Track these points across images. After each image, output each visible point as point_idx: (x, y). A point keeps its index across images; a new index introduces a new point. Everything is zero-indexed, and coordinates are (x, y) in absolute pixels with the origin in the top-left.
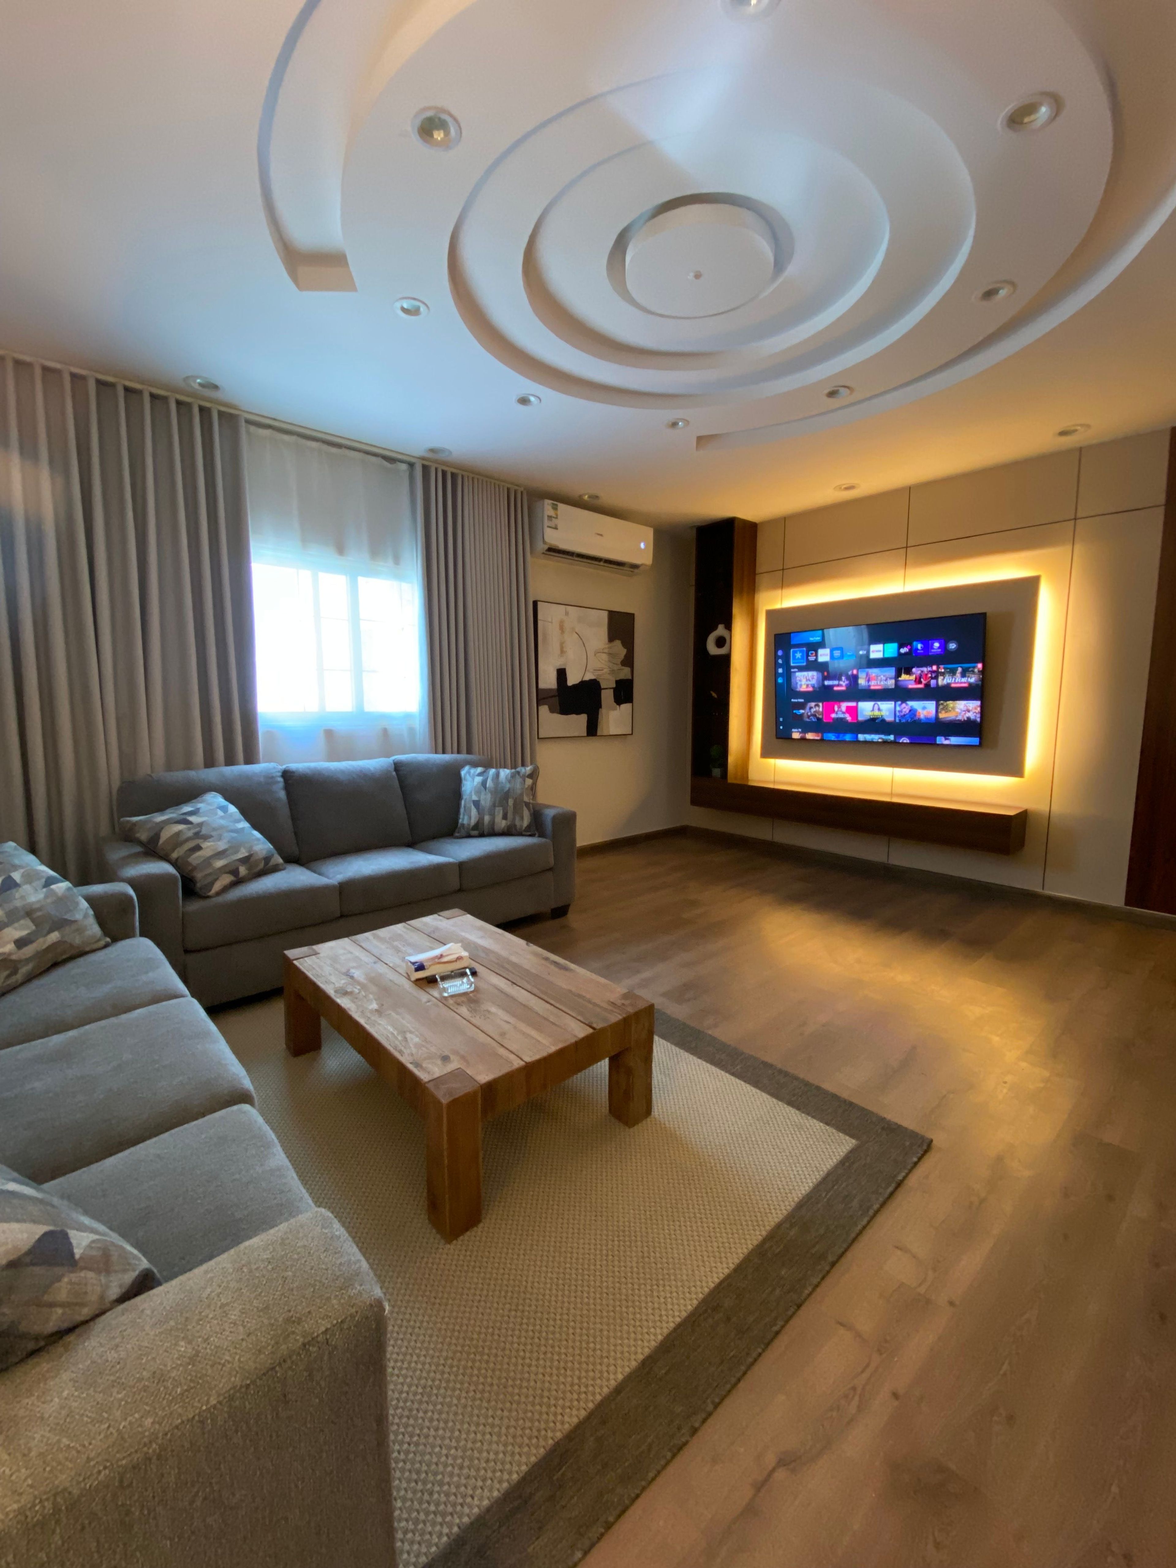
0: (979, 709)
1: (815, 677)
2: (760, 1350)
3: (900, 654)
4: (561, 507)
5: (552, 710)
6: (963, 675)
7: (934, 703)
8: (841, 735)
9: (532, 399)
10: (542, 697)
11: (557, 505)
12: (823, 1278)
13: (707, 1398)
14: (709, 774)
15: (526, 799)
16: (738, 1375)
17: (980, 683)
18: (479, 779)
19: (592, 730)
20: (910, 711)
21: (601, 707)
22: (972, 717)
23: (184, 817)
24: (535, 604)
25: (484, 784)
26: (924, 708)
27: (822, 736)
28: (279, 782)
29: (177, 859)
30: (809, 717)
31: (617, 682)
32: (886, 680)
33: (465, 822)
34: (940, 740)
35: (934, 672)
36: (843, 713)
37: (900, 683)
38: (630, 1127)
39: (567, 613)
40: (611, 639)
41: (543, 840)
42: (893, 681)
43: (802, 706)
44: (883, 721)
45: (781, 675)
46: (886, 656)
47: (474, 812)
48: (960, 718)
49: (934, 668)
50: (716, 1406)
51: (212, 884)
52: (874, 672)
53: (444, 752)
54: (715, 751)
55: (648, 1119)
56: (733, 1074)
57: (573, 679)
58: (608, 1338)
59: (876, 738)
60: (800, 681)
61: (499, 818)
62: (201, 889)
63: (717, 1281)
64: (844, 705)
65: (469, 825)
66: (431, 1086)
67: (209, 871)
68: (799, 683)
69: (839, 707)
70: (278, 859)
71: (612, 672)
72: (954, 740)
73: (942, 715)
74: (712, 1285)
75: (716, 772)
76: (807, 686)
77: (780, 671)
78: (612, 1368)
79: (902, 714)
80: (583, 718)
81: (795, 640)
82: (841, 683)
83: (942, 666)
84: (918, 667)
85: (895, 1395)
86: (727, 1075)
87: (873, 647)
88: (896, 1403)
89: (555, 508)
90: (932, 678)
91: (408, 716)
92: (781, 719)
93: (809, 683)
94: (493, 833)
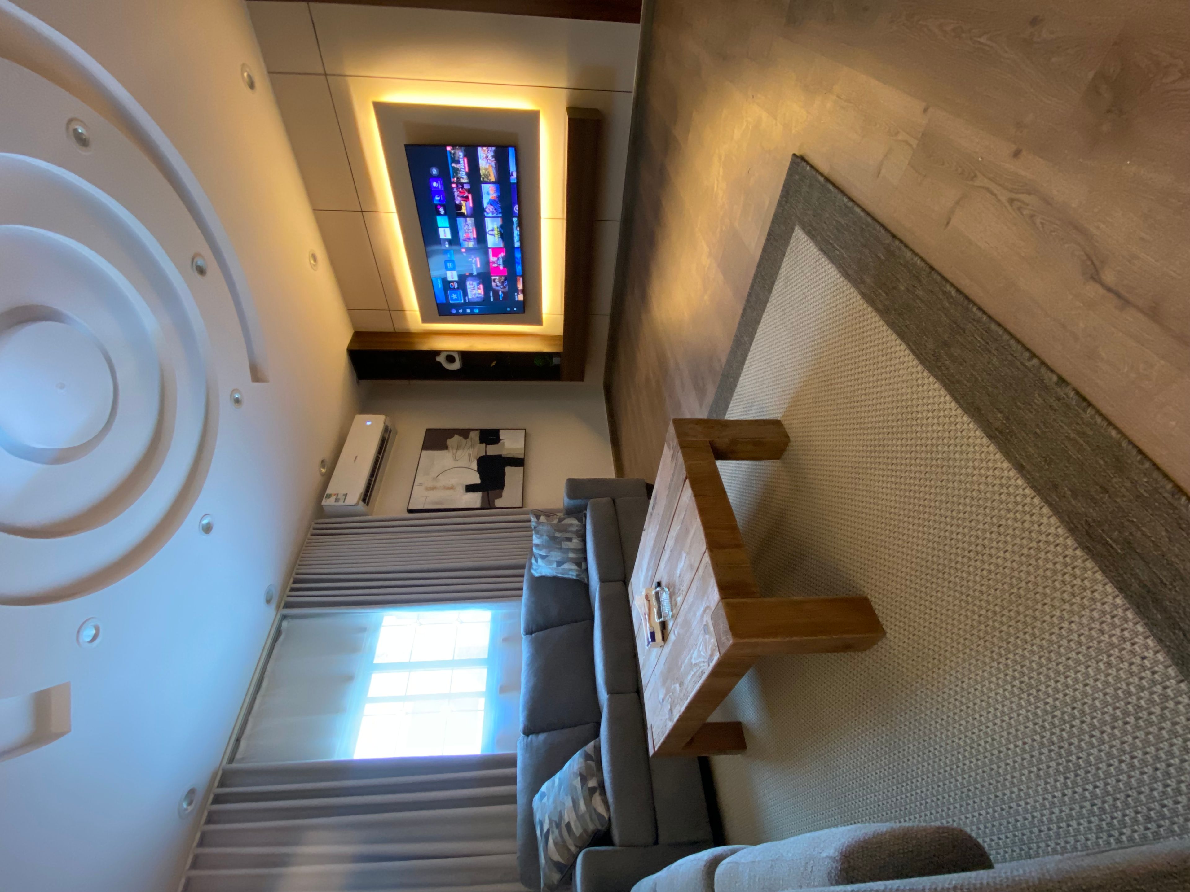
0: (485, 148)
1: (471, 282)
2: (975, 309)
3: (445, 214)
4: (328, 491)
5: (500, 496)
6: (458, 162)
7: (483, 185)
8: (517, 260)
9: (205, 522)
10: (488, 505)
11: (327, 495)
12: (906, 246)
13: (1026, 366)
14: (558, 367)
15: (555, 522)
16: (1001, 332)
17: (463, 148)
18: (539, 560)
19: (519, 462)
20: (491, 205)
21: (500, 456)
22: (492, 154)
23: (543, 837)
24: (410, 511)
25: (543, 557)
26: (488, 193)
27: (520, 276)
28: (531, 740)
29: (576, 846)
30: (504, 287)
31: (481, 442)
32: (468, 225)
33: (575, 574)
34: (513, 179)
35: (457, 186)
36: (498, 259)
37: (469, 214)
38: (789, 441)
39: (421, 484)
40: (445, 447)
41: (589, 507)
42: (468, 219)
43: (496, 293)
44: (502, 227)
45: (472, 310)
46: (448, 225)
47: (566, 566)
48: (493, 164)
49: (454, 186)
50: (1033, 355)
51: (599, 815)
52: (462, 235)
53: (521, 589)
54: (538, 362)
55: (783, 423)
56: (751, 344)
57: (476, 479)
58: (967, 475)
59: (516, 232)
60: (475, 295)
61: (570, 545)
62: (603, 826)
63: (912, 357)
64: (492, 259)
65: (577, 571)
66: (723, 651)
67: (587, 817)
68: (477, 295)
69: (494, 263)
70: (590, 747)
71: (472, 446)
72: (513, 168)
73: (493, 178)
74: (916, 362)
75: (556, 361)
76: (479, 289)
77: (468, 311)
78: (997, 473)
79: (495, 211)
80: (508, 470)
81: (442, 299)
82: (474, 261)
83: (452, 180)
84: (454, 199)
85: (1017, 154)
86: (752, 349)
87: (442, 236)
88: (1024, 153)
89: (329, 496)
90: (463, 187)
91: (494, 619)
92: (509, 309)
93: (476, 288)
94: (584, 551)
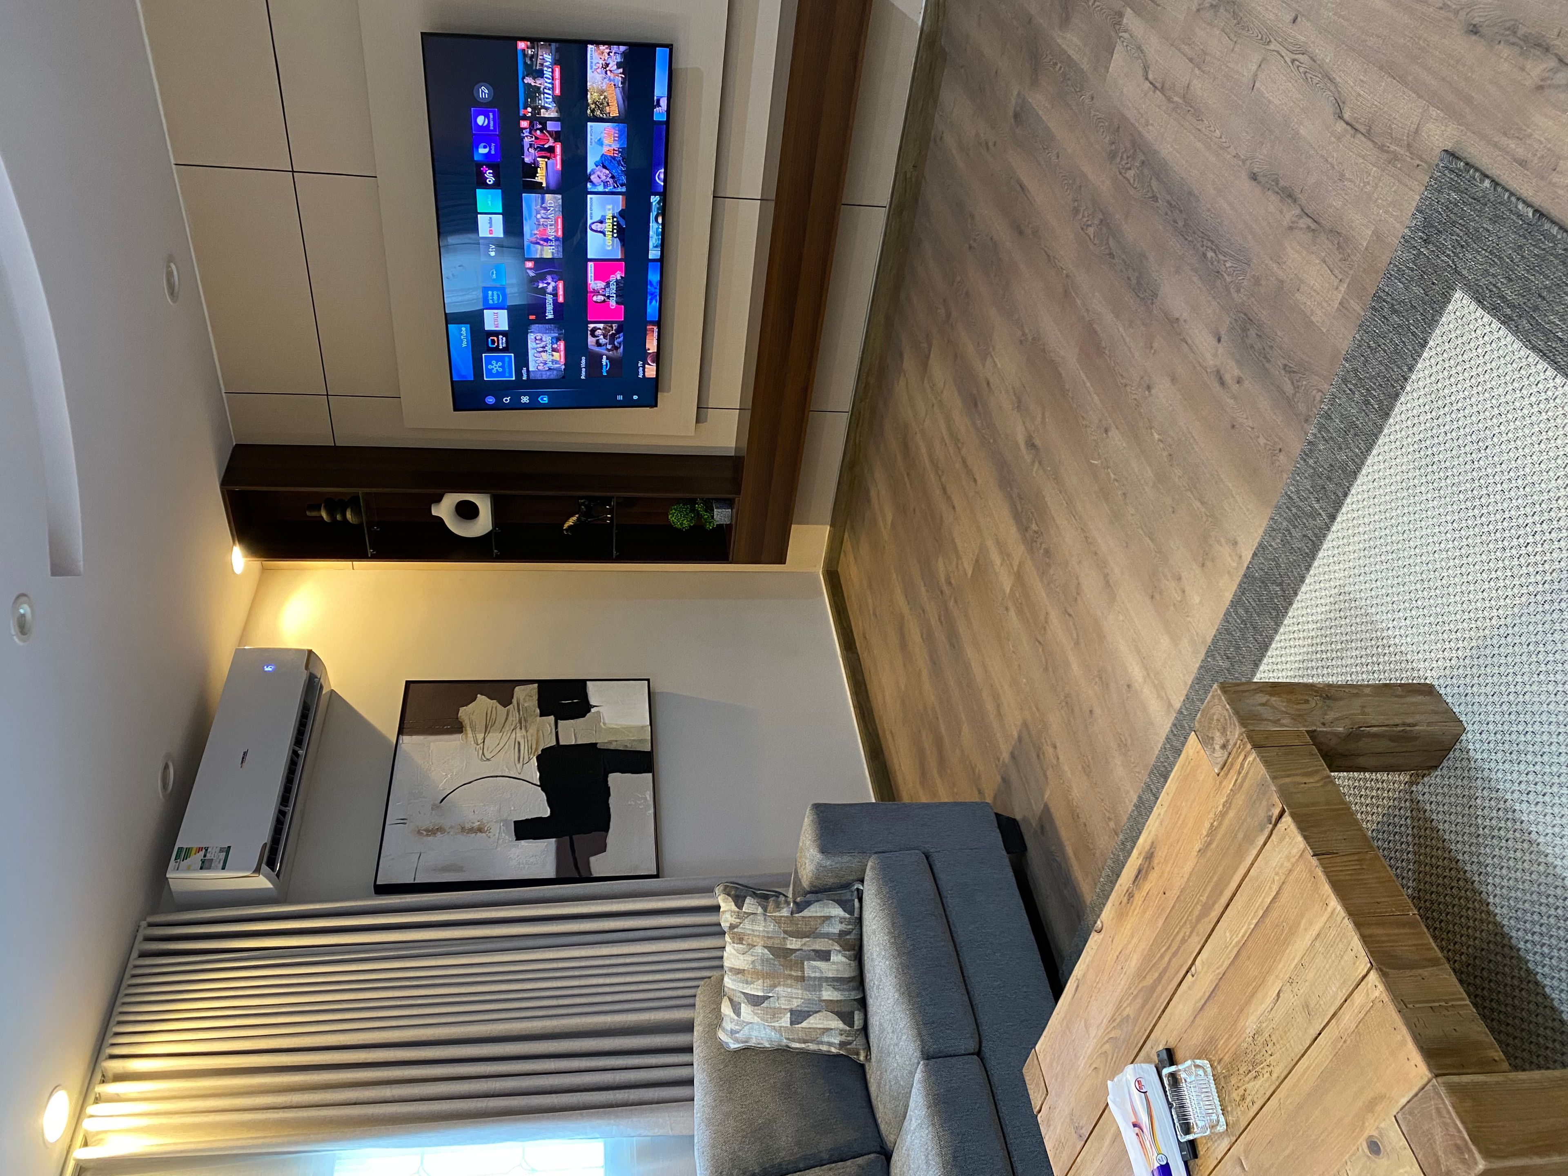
4: (183, 838)
7: (590, 125)
8: (648, 288)
17: (553, 45)
18: (745, 1009)
19: (639, 762)
20: (604, 167)
21: (593, 746)
24: (384, 890)
25: (756, 1001)
26: (600, 143)
27: (652, 323)
30: (615, 348)
33: (836, 1040)
35: (532, 125)
36: (608, 284)
37: (553, 185)
38: (1462, 729)
39: (403, 821)
40: (457, 728)
45: (534, 396)
46: (500, 209)
47: (815, 1022)
49: (524, 124)
54: (678, 520)
61: (827, 969)
64: (594, 284)
65: (842, 1032)
69: (596, 292)
77: (525, 399)
79: (611, 181)
80: (617, 781)
81: (466, 372)
84: (522, 153)
87: (484, 231)
89: (185, 853)
90: (544, 127)
91: (612, 1164)
92: (620, 398)
94: (859, 981)
